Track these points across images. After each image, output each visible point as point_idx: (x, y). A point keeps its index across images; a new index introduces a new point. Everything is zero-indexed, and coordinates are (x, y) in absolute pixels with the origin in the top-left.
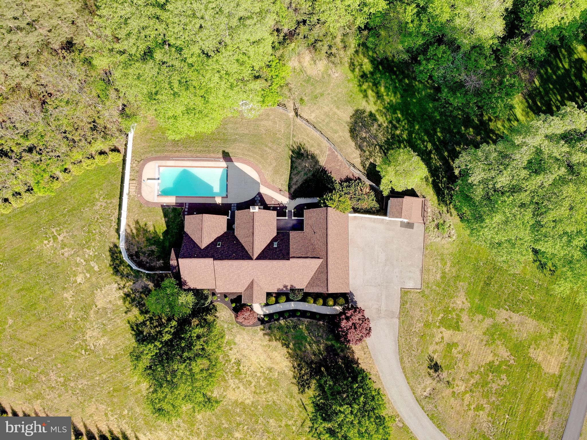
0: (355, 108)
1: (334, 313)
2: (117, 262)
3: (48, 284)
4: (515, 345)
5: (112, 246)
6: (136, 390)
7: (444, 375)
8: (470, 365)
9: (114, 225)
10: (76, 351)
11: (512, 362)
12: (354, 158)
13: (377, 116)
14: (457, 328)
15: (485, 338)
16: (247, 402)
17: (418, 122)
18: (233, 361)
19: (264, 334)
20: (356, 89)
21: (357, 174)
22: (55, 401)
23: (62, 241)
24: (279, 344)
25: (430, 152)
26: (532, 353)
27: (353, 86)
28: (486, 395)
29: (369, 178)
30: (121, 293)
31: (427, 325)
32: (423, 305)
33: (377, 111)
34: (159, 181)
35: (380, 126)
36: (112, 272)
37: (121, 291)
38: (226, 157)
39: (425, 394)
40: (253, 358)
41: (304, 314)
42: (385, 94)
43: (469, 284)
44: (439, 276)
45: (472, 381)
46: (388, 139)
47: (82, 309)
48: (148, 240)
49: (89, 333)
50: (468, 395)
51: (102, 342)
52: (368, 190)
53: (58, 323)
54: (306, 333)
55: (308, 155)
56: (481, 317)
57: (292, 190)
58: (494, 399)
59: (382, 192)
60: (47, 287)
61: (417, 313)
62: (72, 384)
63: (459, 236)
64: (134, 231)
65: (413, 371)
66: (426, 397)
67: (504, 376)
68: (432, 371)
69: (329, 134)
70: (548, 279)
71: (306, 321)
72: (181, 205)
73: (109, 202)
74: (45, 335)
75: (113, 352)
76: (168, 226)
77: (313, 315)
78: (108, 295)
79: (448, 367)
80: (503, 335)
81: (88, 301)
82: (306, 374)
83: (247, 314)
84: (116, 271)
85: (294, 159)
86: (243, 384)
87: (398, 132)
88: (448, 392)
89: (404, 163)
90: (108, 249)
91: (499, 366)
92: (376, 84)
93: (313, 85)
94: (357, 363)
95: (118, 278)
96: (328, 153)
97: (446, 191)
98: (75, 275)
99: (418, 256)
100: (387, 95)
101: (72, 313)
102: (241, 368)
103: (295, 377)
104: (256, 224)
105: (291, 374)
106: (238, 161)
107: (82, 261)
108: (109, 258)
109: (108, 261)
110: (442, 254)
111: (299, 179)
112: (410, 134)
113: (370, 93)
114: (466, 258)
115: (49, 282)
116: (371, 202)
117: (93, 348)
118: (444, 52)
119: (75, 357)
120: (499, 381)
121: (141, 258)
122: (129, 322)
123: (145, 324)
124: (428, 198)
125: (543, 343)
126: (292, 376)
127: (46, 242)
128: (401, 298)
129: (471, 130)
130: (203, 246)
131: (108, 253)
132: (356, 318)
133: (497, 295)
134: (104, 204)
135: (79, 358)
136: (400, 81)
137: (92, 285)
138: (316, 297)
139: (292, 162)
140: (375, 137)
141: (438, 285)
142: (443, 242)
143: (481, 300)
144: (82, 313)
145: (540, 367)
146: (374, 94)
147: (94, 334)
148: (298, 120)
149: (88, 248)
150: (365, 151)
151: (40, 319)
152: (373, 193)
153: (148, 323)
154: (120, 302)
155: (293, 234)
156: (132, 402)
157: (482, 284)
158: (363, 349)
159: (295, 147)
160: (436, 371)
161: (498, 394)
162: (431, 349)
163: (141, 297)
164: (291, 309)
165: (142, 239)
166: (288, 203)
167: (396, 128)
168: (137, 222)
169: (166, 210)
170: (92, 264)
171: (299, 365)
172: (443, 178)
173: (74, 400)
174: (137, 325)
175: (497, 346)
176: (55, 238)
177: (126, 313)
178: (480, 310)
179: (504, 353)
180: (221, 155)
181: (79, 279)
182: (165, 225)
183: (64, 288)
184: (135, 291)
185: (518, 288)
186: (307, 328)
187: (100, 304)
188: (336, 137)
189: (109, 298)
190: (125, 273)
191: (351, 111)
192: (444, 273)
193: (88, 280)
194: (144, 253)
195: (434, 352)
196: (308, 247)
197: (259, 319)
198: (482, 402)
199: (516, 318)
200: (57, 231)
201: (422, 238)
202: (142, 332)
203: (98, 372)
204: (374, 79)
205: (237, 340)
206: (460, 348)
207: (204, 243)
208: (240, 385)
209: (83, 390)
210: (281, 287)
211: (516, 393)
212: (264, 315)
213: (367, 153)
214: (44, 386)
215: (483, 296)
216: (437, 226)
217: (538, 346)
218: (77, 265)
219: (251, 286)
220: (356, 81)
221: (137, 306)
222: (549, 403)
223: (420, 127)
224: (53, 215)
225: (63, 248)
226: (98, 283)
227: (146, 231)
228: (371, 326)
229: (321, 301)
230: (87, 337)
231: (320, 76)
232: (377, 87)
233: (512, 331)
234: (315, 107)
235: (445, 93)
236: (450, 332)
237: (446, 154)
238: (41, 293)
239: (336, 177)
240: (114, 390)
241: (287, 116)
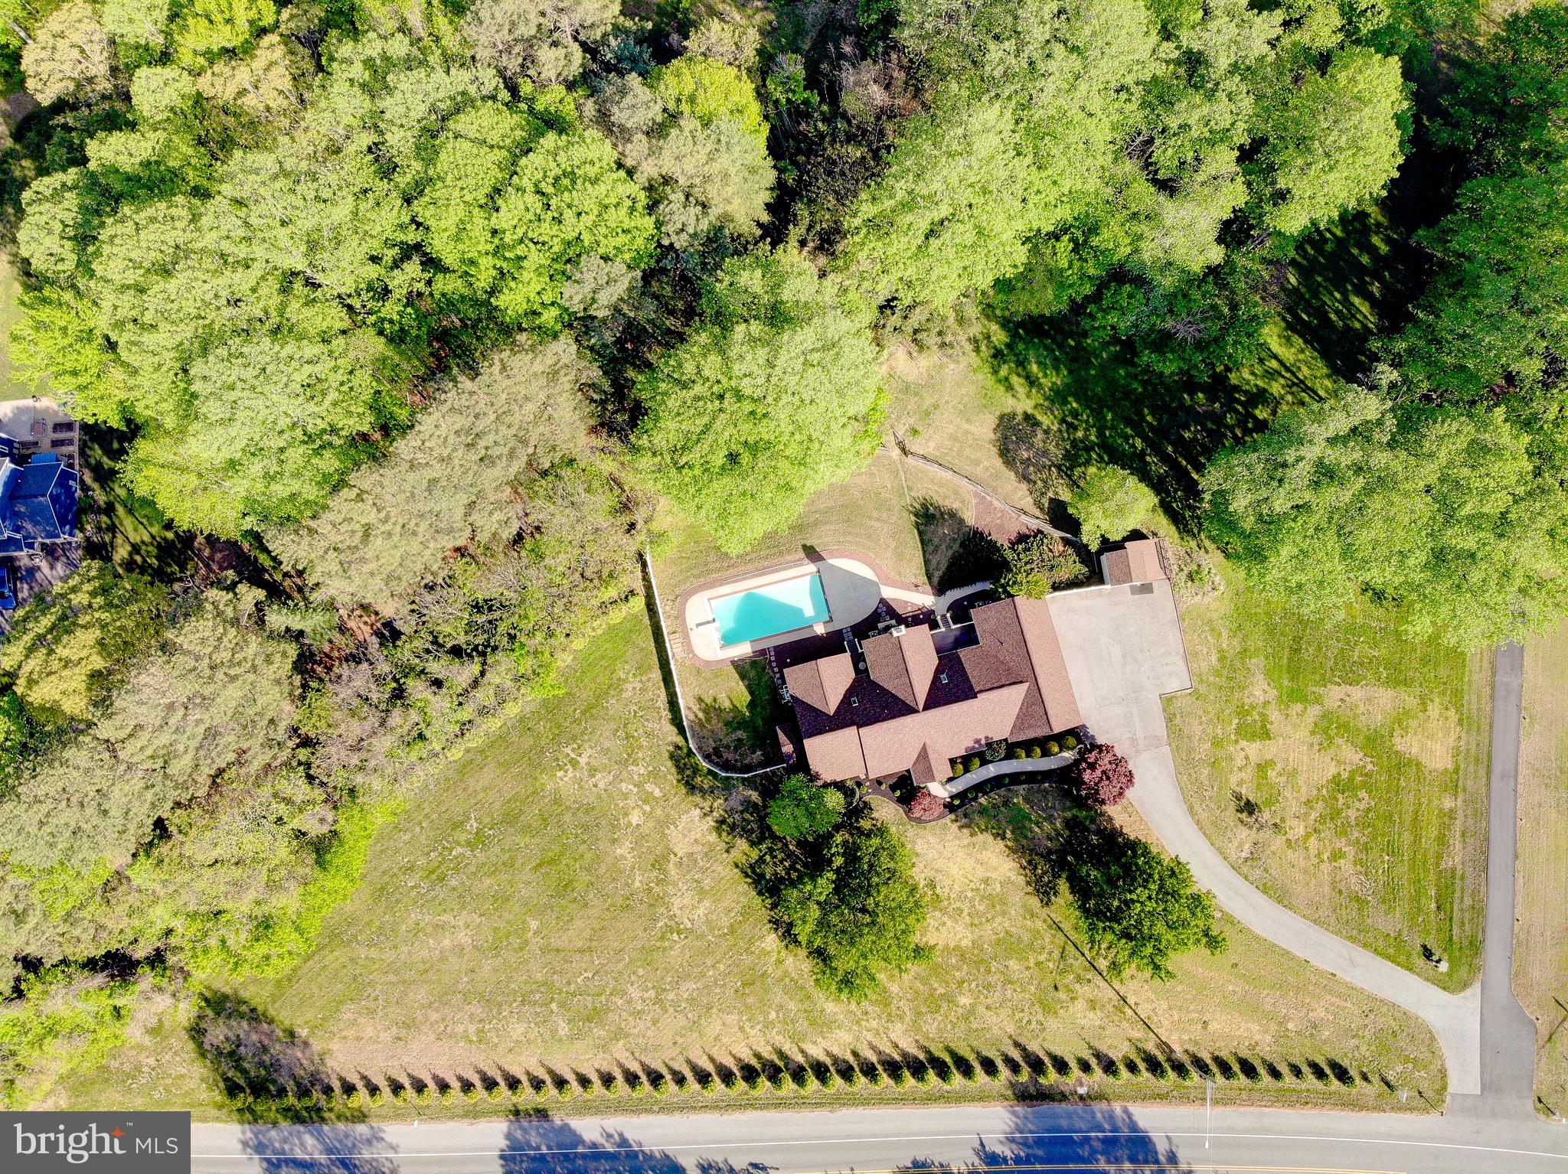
0: (998, 413)
1: (1063, 764)
2: (688, 772)
3: (584, 842)
4: (1368, 738)
5: (671, 748)
6: (779, 973)
7: (1266, 816)
8: (1304, 789)
9: (666, 714)
10: (662, 938)
11: (1370, 767)
12: (1021, 499)
13: (1039, 417)
14: (1266, 735)
15: (1317, 739)
16: (965, 943)
17: (1110, 409)
18: (922, 883)
19: (961, 827)
20: (990, 380)
21: (1035, 524)
22: (649, 1034)
23: (588, 764)
24: (987, 837)
25: (1143, 453)
26: (1399, 743)
27: (985, 377)
28: (1342, 831)
29: (1056, 527)
30: (710, 822)
31: (1217, 743)
32: (1201, 713)
33: (1035, 407)
34: (717, 624)
35: (1046, 432)
36: (684, 791)
37: (709, 819)
38: (812, 554)
39: (1244, 855)
40: (954, 871)
41: (1015, 778)
42: (1040, 375)
43: (1267, 658)
44: (1214, 659)
45: (1314, 815)
46: (1067, 451)
47: (653, 866)
48: (727, 724)
49: (677, 902)
50: (1312, 839)
51: (701, 911)
52: (1061, 548)
53: (619, 901)
54: (1026, 808)
55: (942, 514)
56: (1299, 707)
57: (936, 580)
58: (1356, 834)
59: (1086, 546)
60: (584, 847)
61: (1196, 729)
62: (671, 996)
63: (1229, 583)
64: (701, 715)
65: (1214, 824)
66: (1246, 860)
67: (1362, 794)
68: (1244, 816)
69: (968, 469)
70: (1394, 615)
71: (1021, 789)
72: (762, 652)
73: (644, 679)
74: (603, 928)
75: (725, 922)
76: (751, 693)
77: (1031, 777)
78: (690, 831)
79: (1269, 803)
80: (1344, 727)
81: (658, 851)
82: (1045, 873)
83: (926, 802)
84: (692, 788)
85: (922, 528)
86: (950, 917)
87: (1080, 434)
88: (1279, 841)
89: (1114, 493)
90: (667, 755)
91: (1351, 779)
92: (1021, 363)
93: (916, 394)
94: (1121, 834)
95: (697, 798)
96: (974, 501)
97: (1188, 514)
98: (626, 814)
99: (1173, 638)
100: (1045, 375)
101: (638, 878)
102: (938, 891)
103: (1028, 883)
104: (907, 654)
105: (1021, 880)
106: (833, 556)
107: (631, 787)
108: (674, 770)
109: (672, 776)
110: (1210, 621)
111: (942, 559)
112: (1100, 434)
113: (1015, 380)
114: (1249, 616)
115: (585, 837)
116: (1072, 567)
117: (689, 925)
118: (1130, 296)
119: (665, 949)
120: (1357, 803)
121: (725, 755)
122: (737, 866)
123: (764, 862)
124: (1161, 533)
125: (1413, 723)
126: (1023, 883)
127: (560, 774)
128: (1164, 710)
129: (1200, 395)
130: (831, 709)
131: (669, 764)
132: (1105, 762)
133: (1317, 664)
134: (638, 686)
135: (671, 948)
136: (1061, 346)
137: (658, 821)
138: (1028, 746)
139: (920, 533)
140: (1045, 453)
141: (1219, 675)
142: (1207, 600)
143: (1291, 679)
144: (655, 873)
145: (1418, 764)
146: (1022, 381)
147: (686, 901)
148: (910, 460)
149: (635, 763)
150: (1035, 483)
151: (586, 905)
152: (1070, 551)
153: (768, 858)
154: (713, 837)
155: (964, 653)
156: (778, 996)
157: (1286, 652)
158: (1125, 809)
159: (918, 507)
160: (1251, 813)
161: (1363, 824)
162: (1233, 780)
163: (744, 820)
164: (992, 775)
165: (717, 725)
166: (935, 604)
167: (1076, 429)
168: (700, 700)
169: (741, 668)
170: (649, 787)
171: (1030, 862)
172: (1176, 491)
173: (681, 1021)
174: (751, 867)
175: (1339, 746)
176: (574, 763)
177: (727, 851)
178: (1295, 695)
179: (1352, 756)
180: (803, 555)
181: (635, 818)
182: (747, 693)
183: (614, 841)
184: (730, 812)
185: (1348, 644)
186: (1027, 800)
187: (681, 849)
188: (979, 470)
189: (692, 836)
190: (706, 787)
191: (991, 421)
192: (1221, 651)
193: (648, 816)
194: (727, 747)
195: (1240, 784)
196: (997, 669)
197: (945, 806)
198: (1338, 845)
199: (1357, 693)
200: (573, 750)
201: (1171, 604)
202: (762, 876)
203: (709, 963)
204: (1016, 355)
205: (918, 848)
206: (1279, 767)
207: (831, 704)
208: (945, 919)
209: (692, 1001)
210: (971, 744)
211: (1391, 815)
212: (952, 797)
213: (1040, 484)
214: (624, 1015)
215: (1294, 670)
216: (1191, 577)
217: (1406, 729)
218: (625, 796)
219: (923, 755)
220: (987, 369)
221: (742, 836)
222: (1451, 818)
223: (1115, 414)
224: (559, 726)
225: (593, 776)
226: (668, 816)
227: (719, 711)
228: (1130, 767)
229: (1038, 750)
230: (675, 910)
231: (925, 375)
232: (1024, 368)
233: (1356, 716)
234: (931, 431)
235: (1146, 357)
236: (1257, 745)
237: (1170, 448)
238: (576, 860)
239: (1002, 539)
240: (744, 985)
241: (890, 458)
